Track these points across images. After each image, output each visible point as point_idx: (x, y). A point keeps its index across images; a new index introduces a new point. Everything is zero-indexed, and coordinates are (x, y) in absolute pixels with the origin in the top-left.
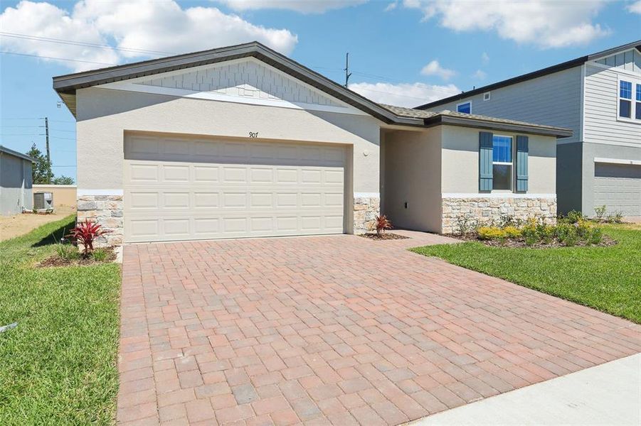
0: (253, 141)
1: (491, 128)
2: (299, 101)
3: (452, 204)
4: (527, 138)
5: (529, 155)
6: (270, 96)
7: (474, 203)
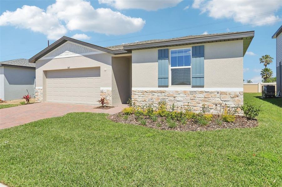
0: (69, 70)
1: (167, 46)
2: (81, 53)
3: (138, 93)
4: (204, 46)
5: (205, 59)
6: (73, 53)
7: (154, 93)
